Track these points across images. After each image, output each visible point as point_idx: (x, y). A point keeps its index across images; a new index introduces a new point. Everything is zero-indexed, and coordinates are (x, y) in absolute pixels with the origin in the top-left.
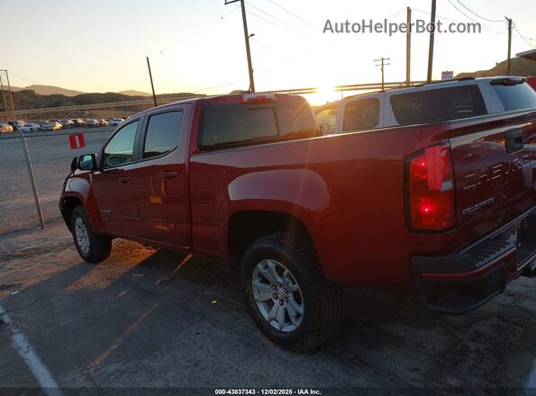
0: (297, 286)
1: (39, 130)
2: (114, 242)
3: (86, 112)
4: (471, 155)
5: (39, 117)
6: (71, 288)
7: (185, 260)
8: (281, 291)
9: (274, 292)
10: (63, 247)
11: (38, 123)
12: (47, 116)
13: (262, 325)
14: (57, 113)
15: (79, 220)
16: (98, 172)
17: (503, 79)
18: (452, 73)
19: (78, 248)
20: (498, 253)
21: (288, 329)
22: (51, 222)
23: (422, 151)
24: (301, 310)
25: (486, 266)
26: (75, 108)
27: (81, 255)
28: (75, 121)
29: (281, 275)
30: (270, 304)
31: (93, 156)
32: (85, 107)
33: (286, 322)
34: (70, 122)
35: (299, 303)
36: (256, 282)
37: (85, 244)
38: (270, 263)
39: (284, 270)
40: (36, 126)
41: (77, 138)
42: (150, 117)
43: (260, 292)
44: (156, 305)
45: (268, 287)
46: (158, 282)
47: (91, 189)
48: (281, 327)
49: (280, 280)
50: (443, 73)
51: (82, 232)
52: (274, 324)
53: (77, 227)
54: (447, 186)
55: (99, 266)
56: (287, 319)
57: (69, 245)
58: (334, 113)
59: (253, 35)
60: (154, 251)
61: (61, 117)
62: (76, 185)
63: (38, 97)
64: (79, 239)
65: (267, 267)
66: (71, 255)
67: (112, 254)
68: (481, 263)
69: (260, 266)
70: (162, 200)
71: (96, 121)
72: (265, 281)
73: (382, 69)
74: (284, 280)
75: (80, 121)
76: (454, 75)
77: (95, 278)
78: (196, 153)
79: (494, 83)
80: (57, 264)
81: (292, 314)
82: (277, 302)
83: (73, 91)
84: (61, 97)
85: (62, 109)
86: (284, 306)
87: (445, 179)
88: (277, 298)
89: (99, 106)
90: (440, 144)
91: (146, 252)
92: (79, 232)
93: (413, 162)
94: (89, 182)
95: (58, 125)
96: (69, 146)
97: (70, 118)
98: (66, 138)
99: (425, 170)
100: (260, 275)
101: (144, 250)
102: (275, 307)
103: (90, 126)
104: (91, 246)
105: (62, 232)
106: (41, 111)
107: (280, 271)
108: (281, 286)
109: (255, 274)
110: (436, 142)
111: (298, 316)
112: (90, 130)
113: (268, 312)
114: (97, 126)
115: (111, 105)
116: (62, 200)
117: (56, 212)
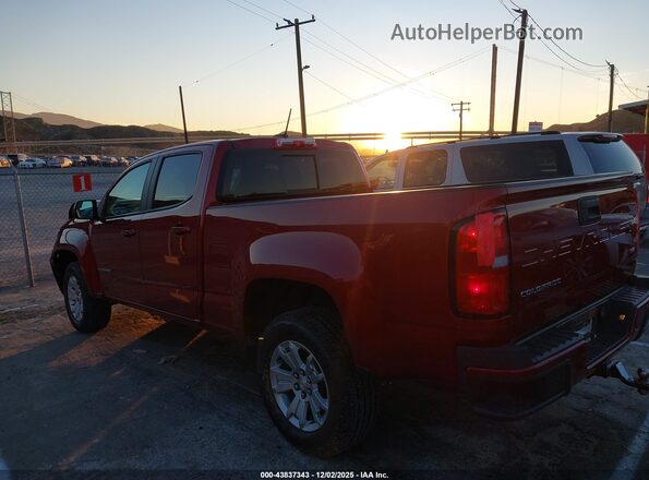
0: (322, 375)
1: (44, 166)
2: (114, 308)
3: (103, 148)
4: (545, 223)
5: (46, 151)
6: (55, 363)
7: (199, 335)
8: (304, 380)
9: (296, 380)
10: (52, 311)
11: (43, 157)
12: (55, 150)
13: (280, 422)
14: (68, 147)
15: (73, 280)
16: (100, 222)
17: (594, 136)
18: (541, 124)
19: (70, 314)
20: (562, 346)
21: (310, 428)
22: (42, 280)
23: (472, 218)
24: (326, 405)
25: (546, 361)
26: (89, 142)
27: (73, 323)
28: (89, 158)
29: (304, 360)
30: (290, 395)
31: (94, 202)
32: (104, 141)
33: (308, 419)
34: (83, 158)
35: (324, 396)
36: (275, 368)
37: (78, 309)
38: (293, 345)
39: (308, 354)
40: (41, 161)
41: (82, 179)
42: (164, 158)
43: (279, 381)
44: (155, 389)
45: (289, 374)
46: (163, 361)
47: (89, 242)
48: (302, 426)
49: (303, 367)
50: (531, 124)
51: (75, 294)
52: (294, 421)
53: (69, 288)
54: (501, 261)
55: (93, 338)
56: (309, 416)
57: (60, 309)
58: (395, 165)
59: (307, 67)
60: (163, 322)
61: (73, 153)
62: (73, 237)
63: (46, 126)
64: (71, 303)
65: (288, 350)
66: (61, 322)
67: (111, 323)
68: (539, 358)
69: (280, 348)
70: (179, 260)
71: (114, 160)
72: (285, 367)
73: (461, 115)
74: (308, 368)
75: (95, 158)
76: (545, 127)
77: (86, 352)
78: (213, 205)
79: (583, 139)
80: (42, 333)
81: (315, 410)
82: (298, 394)
83: (89, 122)
84: (74, 127)
85: (75, 142)
86: (307, 399)
87: (499, 253)
88: (298, 389)
89: (118, 141)
90: (494, 211)
91: (152, 322)
92: (72, 294)
93: (461, 230)
94: (88, 233)
95: (68, 162)
96: (72, 188)
97: (83, 153)
98: (70, 178)
99: (473, 242)
100: (280, 359)
101: (151, 320)
102: (295, 401)
103: (106, 164)
104: (85, 313)
105: (53, 294)
106: (48, 143)
107: (303, 355)
108: (304, 375)
109: (274, 358)
110: (489, 208)
111: (322, 412)
112: (105, 169)
113: (288, 406)
114: (114, 165)
115: (134, 140)
116: (55, 253)
117: (46, 268)
